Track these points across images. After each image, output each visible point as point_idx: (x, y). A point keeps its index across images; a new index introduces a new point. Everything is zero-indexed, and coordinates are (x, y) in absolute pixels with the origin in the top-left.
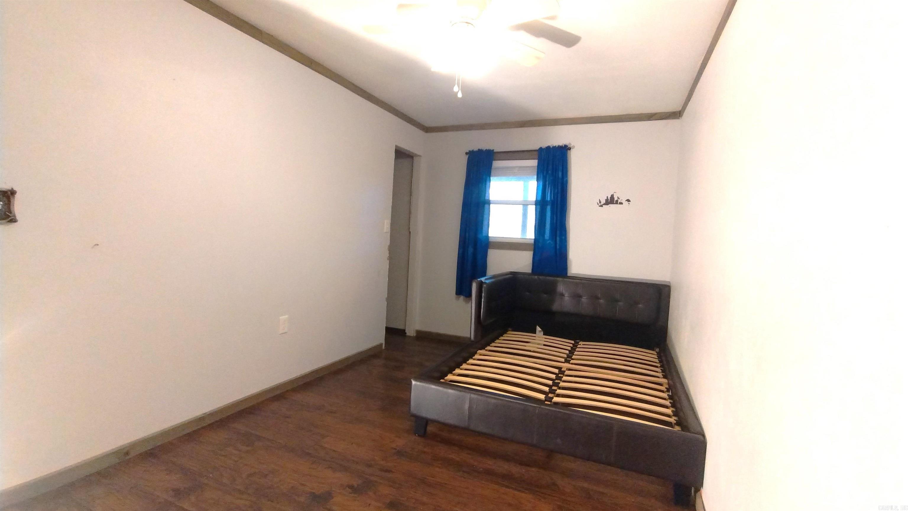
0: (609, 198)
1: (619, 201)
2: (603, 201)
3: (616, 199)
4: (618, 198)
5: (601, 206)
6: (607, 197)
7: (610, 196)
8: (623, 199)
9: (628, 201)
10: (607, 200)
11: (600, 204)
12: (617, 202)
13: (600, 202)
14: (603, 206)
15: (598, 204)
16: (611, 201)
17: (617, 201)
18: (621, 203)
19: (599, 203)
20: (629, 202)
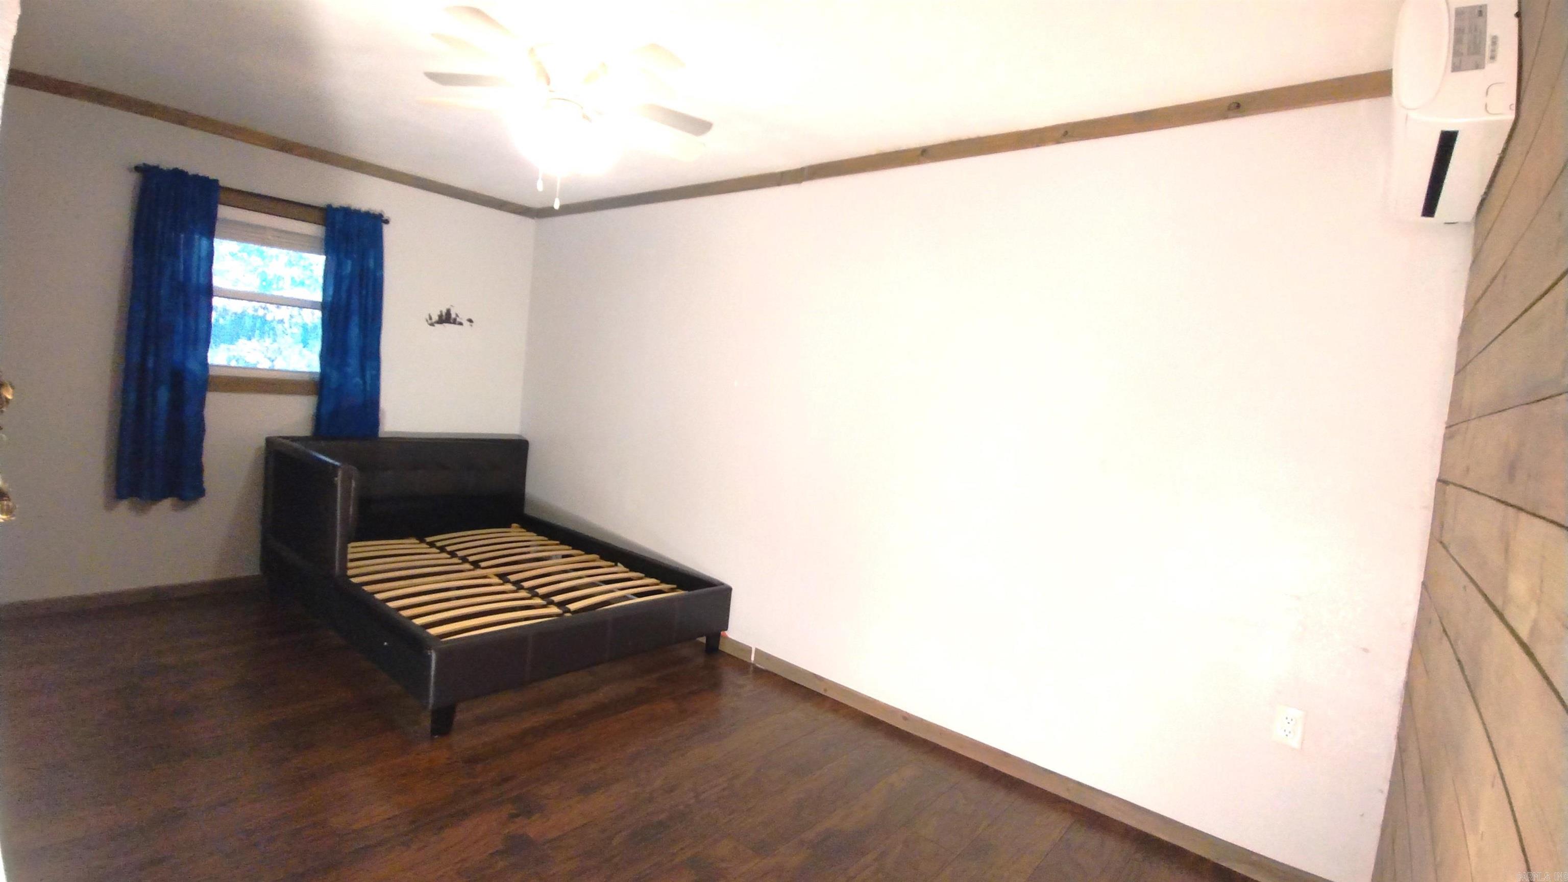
0: (444, 314)
1: (458, 320)
2: (435, 318)
3: (453, 316)
4: (457, 315)
5: (432, 325)
6: (441, 312)
7: (446, 311)
8: (463, 318)
9: (470, 321)
10: (440, 316)
11: (430, 322)
12: (454, 322)
13: (431, 318)
14: (436, 325)
15: (427, 321)
16: (446, 318)
17: (455, 320)
18: (461, 324)
19: (428, 319)
20: (471, 324)
